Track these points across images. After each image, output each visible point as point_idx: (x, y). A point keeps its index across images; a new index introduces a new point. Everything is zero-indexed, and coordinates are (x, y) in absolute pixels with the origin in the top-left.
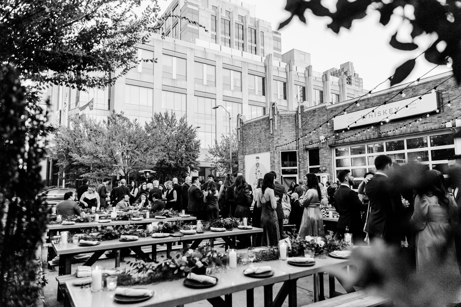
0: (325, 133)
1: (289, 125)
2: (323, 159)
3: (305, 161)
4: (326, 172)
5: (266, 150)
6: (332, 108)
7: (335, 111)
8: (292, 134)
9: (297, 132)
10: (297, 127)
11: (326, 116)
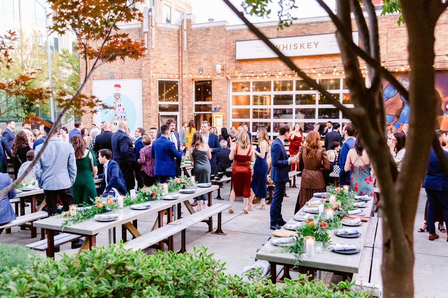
0: (223, 61)
1: (170, 44)
2: (218, 94)
3: (190, 94)
4: (221, 110)
5: (134, 76)
6: (234, 30)
7: (238, 34)
8: (173, 57)
9: (180, 55)
10: (180, 48)
11: (225, 39)
